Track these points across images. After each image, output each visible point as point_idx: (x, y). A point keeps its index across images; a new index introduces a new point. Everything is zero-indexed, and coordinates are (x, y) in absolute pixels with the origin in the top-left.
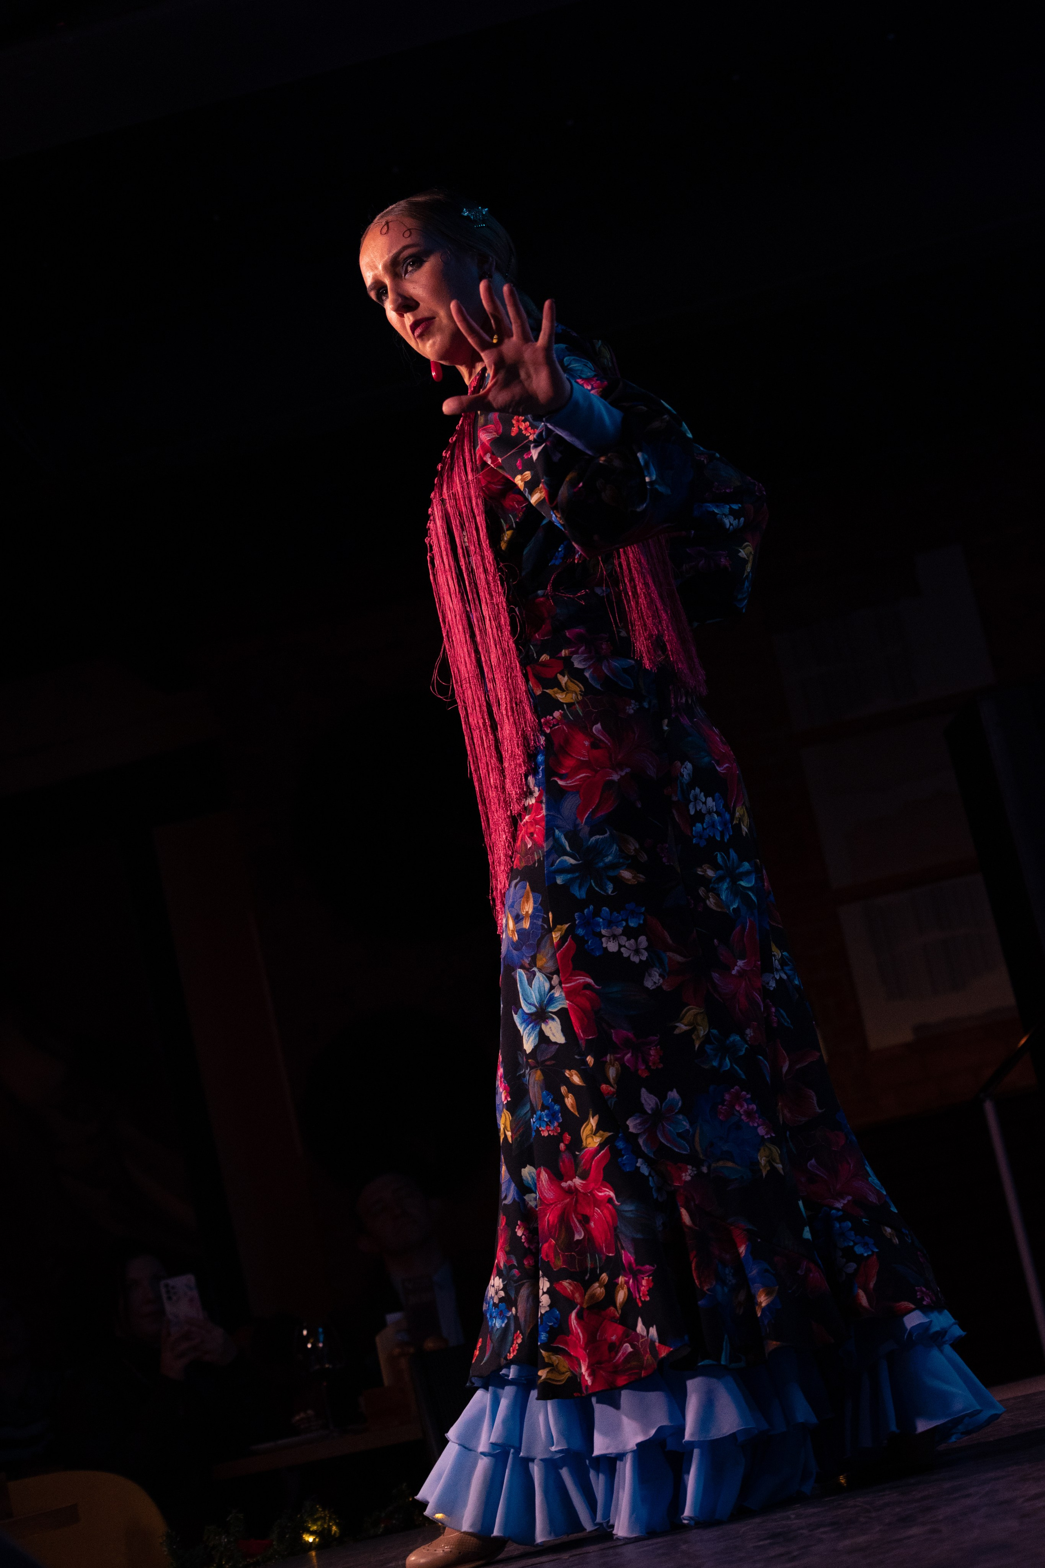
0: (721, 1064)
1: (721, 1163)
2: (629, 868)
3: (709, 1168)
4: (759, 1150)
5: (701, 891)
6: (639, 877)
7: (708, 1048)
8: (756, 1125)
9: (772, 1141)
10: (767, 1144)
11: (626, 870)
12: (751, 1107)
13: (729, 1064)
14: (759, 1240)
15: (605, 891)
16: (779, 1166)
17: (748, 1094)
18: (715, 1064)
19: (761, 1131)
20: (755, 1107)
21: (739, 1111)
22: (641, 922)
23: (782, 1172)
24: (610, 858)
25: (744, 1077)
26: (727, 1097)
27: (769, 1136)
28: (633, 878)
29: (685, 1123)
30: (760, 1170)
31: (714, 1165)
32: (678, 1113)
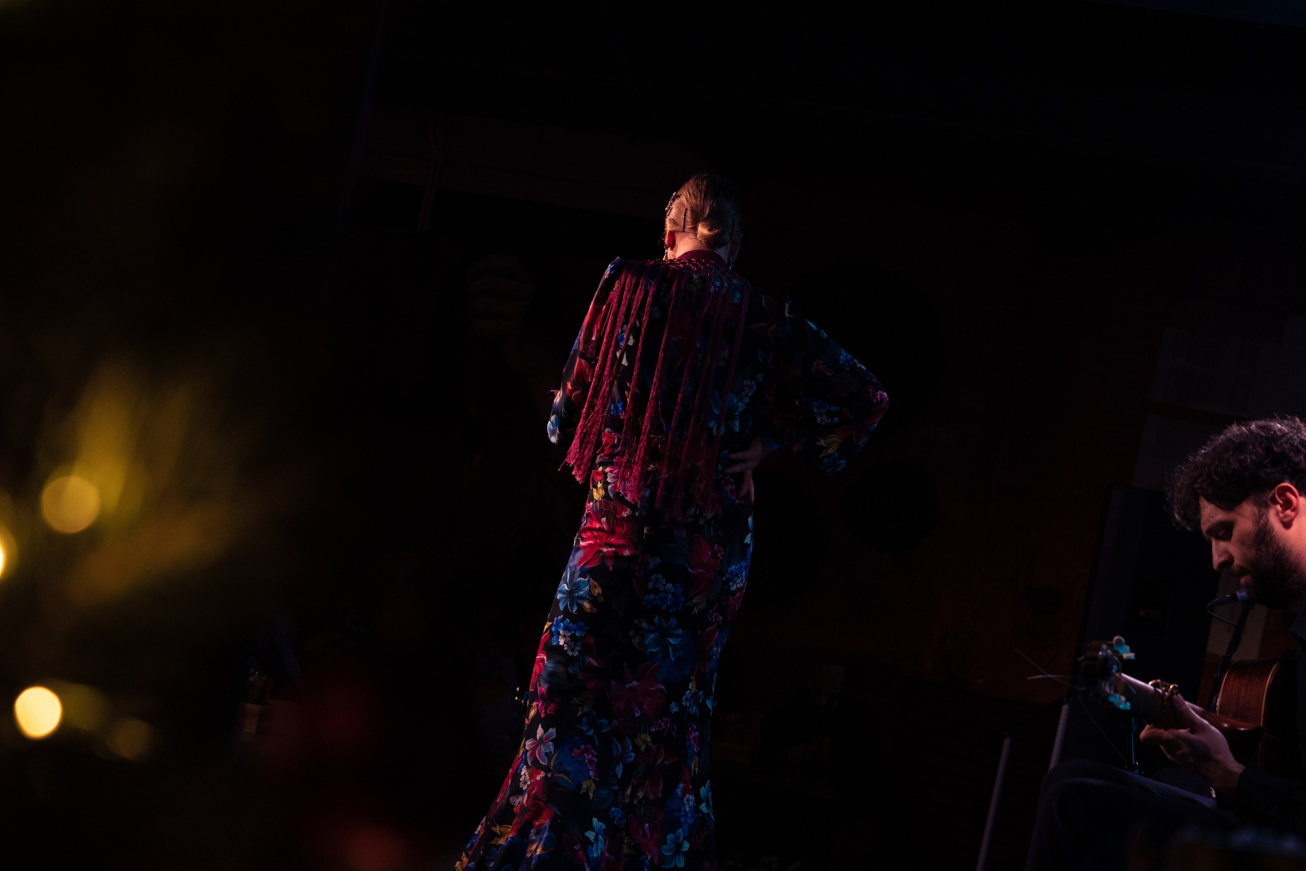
0: (587, 730)
1: (560, 775)
2: (590, 602)
3: (552, 775)
4: (586, 780)
5: (631, 633)
6: (594, 610)
7: (585, 719)
8: (591, 768)
9: (594, 781)
10: (591, 780)
11: (587, 602)
12: (594, 759)
13: (592, 733)
14: (559, 821)
15: (572, 610)
16: (591, 795)
17: (595, 752)
18: (584, 728)
19: (591, 773)
20: (596, 760)
21: (585, 757)
22: (583, 635)
23: (591, 798)
24: (582, 592)
25: (597, 743)
26: (583, 747)
27: (594, 778)
28: (590, 609)
29: (551, 747)
30: (581, 789)
31: (556, 775)
32: (550, 741)
